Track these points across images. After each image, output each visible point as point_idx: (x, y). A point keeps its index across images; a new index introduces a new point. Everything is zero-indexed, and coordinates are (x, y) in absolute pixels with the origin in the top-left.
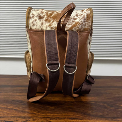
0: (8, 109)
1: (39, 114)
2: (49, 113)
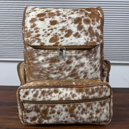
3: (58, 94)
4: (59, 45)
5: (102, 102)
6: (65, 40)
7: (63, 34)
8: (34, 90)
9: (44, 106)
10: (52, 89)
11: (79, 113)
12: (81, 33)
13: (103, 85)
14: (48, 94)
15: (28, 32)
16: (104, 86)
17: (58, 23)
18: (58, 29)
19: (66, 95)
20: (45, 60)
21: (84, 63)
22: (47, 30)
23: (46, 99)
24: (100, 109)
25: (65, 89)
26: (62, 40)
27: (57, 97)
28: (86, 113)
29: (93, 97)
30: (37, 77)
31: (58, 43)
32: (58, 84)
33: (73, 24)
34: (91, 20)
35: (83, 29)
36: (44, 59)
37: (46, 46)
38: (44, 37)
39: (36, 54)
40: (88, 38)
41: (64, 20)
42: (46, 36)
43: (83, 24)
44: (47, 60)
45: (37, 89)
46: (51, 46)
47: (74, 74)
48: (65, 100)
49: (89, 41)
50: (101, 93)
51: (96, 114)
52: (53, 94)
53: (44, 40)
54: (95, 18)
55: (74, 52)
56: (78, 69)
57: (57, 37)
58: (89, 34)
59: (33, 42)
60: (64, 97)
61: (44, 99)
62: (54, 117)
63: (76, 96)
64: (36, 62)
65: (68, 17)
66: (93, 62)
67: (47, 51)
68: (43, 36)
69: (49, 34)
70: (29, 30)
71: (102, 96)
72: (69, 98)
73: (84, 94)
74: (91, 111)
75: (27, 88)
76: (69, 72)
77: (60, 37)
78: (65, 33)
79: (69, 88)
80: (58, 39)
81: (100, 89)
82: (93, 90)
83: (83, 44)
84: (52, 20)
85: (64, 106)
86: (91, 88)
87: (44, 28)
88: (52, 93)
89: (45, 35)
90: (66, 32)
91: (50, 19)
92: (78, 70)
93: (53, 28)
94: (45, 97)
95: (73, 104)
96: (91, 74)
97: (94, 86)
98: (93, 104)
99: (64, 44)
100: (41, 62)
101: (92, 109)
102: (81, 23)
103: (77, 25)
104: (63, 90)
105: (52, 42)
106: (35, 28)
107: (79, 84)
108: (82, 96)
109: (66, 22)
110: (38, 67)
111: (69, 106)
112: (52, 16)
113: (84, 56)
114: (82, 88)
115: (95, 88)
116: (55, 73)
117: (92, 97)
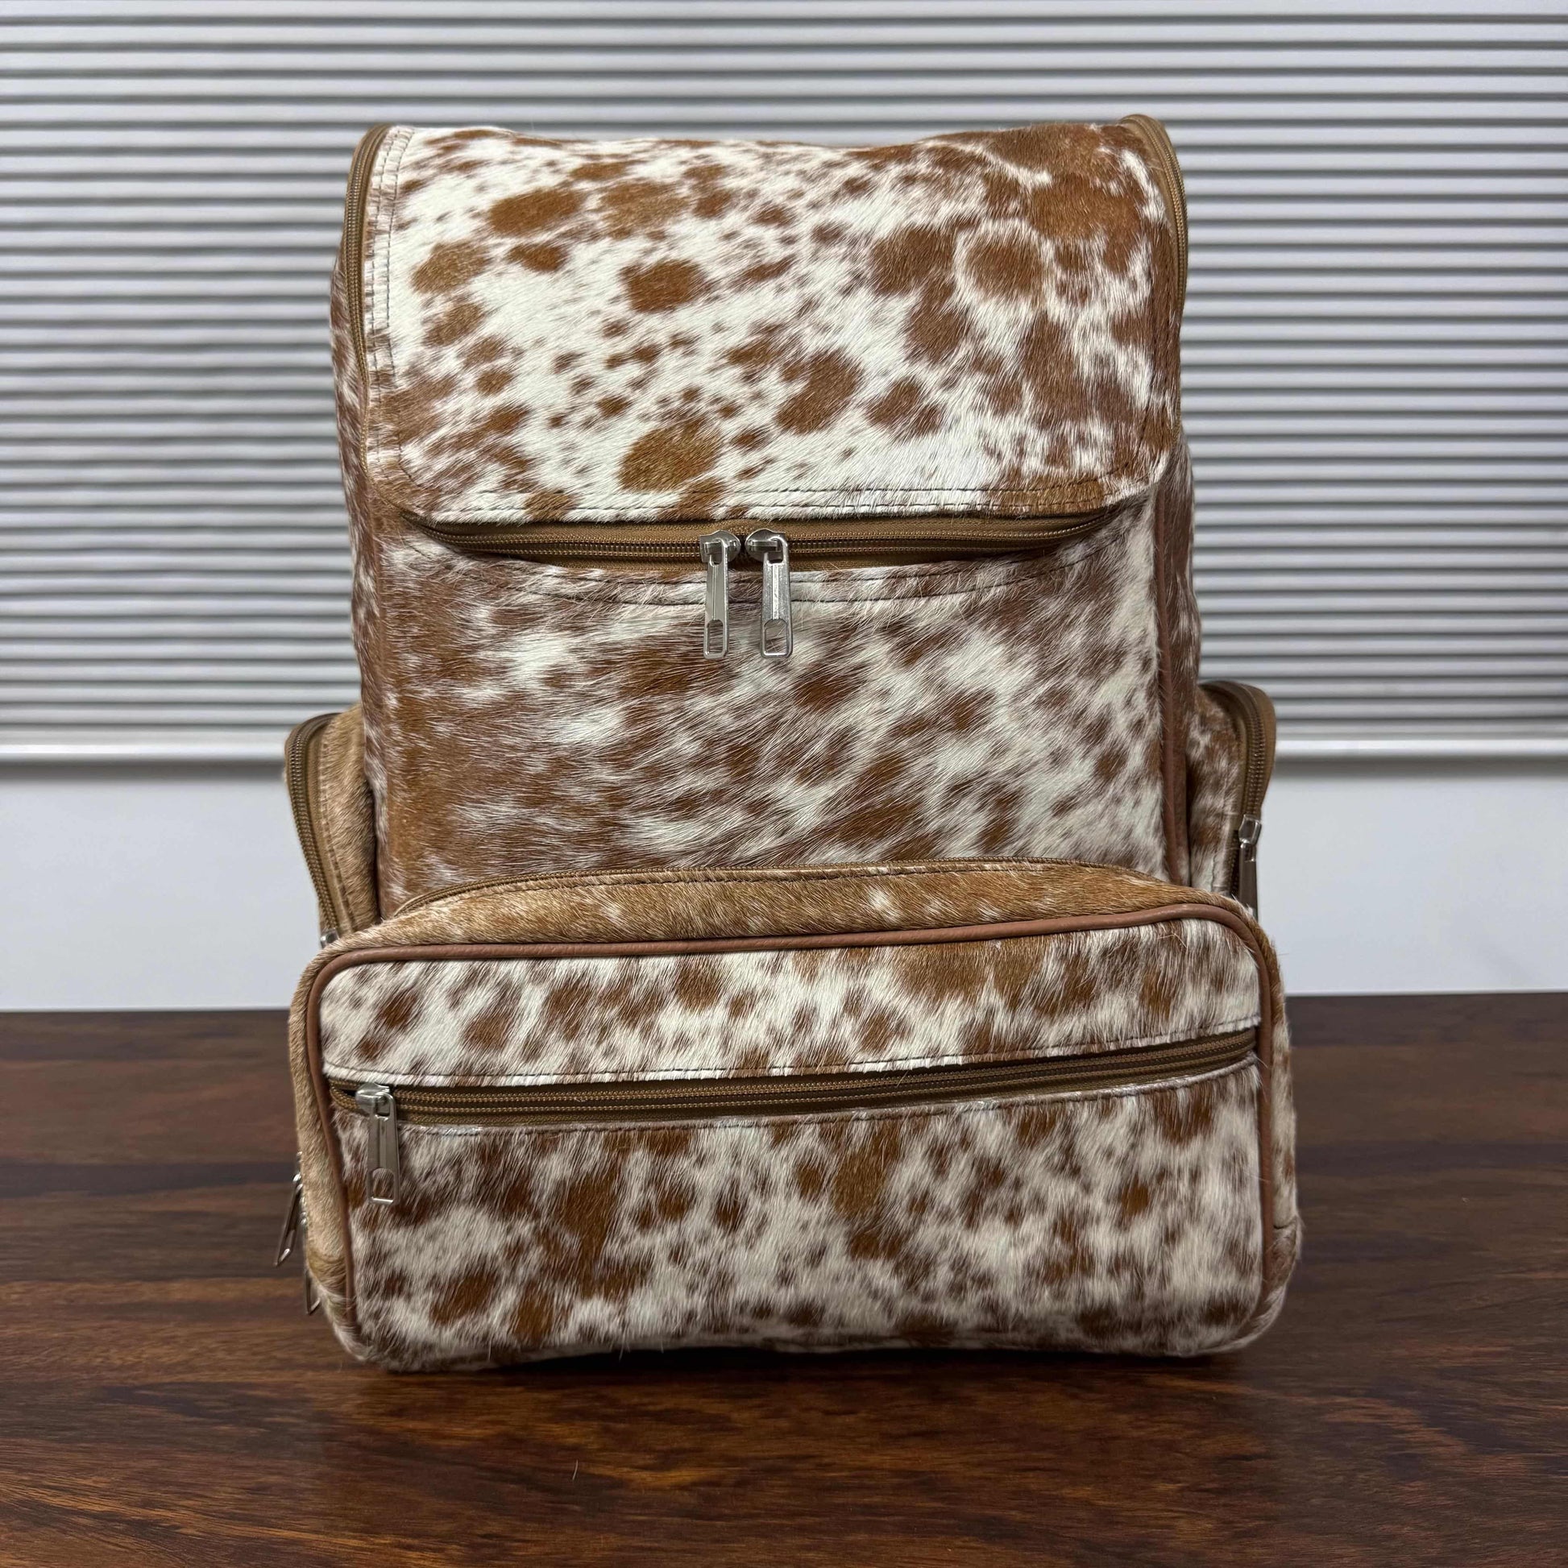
3: (718, 1014)
4: (720, 512)
5: (1181, 1094)
6: (782, 465)
7: (757, 396)
8: (471, 981)
9: (572, 1142)
10: (658, 968)
11: (945, 1216)
12: (949, 384)
13: (1177, 919)
14: (613, 1012)
15: (402, 384)
16: (1192, 929)
17: (709, 287)
18: (711, 346)
19: (804, 1019)
20: (581, 668)
21: (986, 698)
22: (591, 366)
23: (602, 1069)
24: (1163, 1174)
25: (789, 960)
26: (754, 458)
27: (714, 1040)
28: (1013, 1217)
29: (1077, 1035)
30: (496, 847)
31: (713, 490)
32: (721, 915)
33: (863, 295)
34: (1048, 250)
35: (964, 350)
36: (572, 659)
37: (586, 523)
38: (571, 435)
39: (482, 614)
40: (1020, 441)
41: (774, 252)
42: (588, 424)
43: (966, 292)
44: (601, 667)
45: (504, 968)
46: (642, 523)
47: (878, 814)
48: (791, 1079)
49: (1033, 464)
50: (1159, 998)
51: (1122, 1224)
52: (672, 1019)
53: (567, 462)
54: (1088, 235)
55: (873, 577)
56: (924, 761)
57: (705, 433)
58: (1028, 397)
59: (452, 483)
60: (779, 1042)
61: (576, 1062)
62: (677, 1255)
63: (903, 1031)
64: (484, 693)
65: (806, 224)
66: (1080, 689)
67: (597, 572)
68: (557, 422)
69: (614, 407)
70: (413, 371)
71: (1176, 1026)
72: (833, 1052)
73: (991, 1013)
74: (1060, 1192)
75: (401, 961)
76: (826, 790)
77: (730, 428)
78: (777, 389)
79: (834, 954)
80: (706, 456)
81: (1152, 952)
82: (1075, 963)
83: (968, 497)
84: (652, 260)
85: (781, 1135)
86: (1054, 944)
87: (572, 345)
88: (654, 1001)
89: (577, 418)
90: (790, 375)
91: (631, 250)
92: (917, 768)
93: (661, 338)
94: (588, 1045)
95: (877, 1112)
96: (1063, 807)
97: (1086, 929)
98: (1085, 1114)
99: (771, 498)
100: (534, 686)
101: (1070, 1166)
102: (949, 290)
103: (901, 306)
104: (775, 968)
105: (648, 487)
106: (470, 341)
107: (934, 907)
108: (966, 1030)
109: (785, 279)
110: (509, 740)
111: (834, 1137)
112: (645, 219)
113: (985, 625)
114: (961, 949)
115: (1097, 941)
116: (686, 806)
117: (1067, 1041)
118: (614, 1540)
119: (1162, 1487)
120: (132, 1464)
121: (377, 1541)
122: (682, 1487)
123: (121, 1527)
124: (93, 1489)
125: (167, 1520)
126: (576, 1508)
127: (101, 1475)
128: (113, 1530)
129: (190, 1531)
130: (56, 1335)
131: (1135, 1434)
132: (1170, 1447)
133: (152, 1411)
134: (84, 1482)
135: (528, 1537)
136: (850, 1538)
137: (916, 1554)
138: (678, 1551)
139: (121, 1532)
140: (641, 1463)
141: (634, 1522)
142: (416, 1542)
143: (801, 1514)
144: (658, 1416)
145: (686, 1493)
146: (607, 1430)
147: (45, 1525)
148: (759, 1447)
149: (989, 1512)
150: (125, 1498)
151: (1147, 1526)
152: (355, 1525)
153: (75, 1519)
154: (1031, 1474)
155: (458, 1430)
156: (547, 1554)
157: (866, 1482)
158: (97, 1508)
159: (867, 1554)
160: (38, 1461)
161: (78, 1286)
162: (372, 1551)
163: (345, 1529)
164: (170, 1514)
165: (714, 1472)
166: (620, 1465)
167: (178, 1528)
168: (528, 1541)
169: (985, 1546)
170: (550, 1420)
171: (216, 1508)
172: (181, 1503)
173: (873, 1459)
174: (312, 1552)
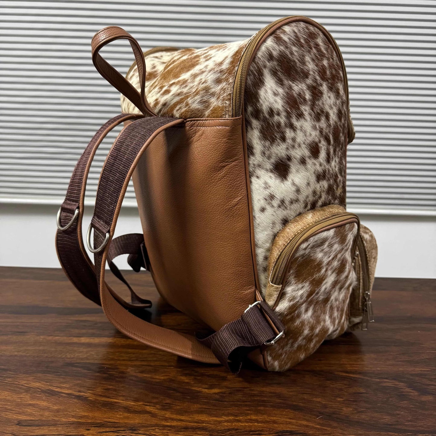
0: (52, 393)
1: (168, 415)
2: (200, 412)
118: (199, 406)
119: (339, 399)
120: (75, 382)
121: (139, 403)
122: (215, 394)
123: (73, 397)
124: (65, 387)
125: (85, 395)
126: (189, 397)
127: (67, 384)
128: (71, 397)
129: (91, 399)
130: (53, 349)
131: (332, 386)
132: (341, 390)
133: (79, 369)
134: (63, 385)
135: (177, 404)
136: (259, 408)
137: (276, 413)
138: (215, 409)
139: (74, 398)
140: (204, 387)
141: (204, 401)
142: (148, 404)
143: (246, 402)
144: (208, 376)
145: (217, 395)
146: (195, 379)
147: (55, 395)
148: (235, 385)
149: (294, 403)
150: (74, 390)
151: (335, 409)
152: (132, 399)
153: (62, 394)
154: (305, 395)
155: (158, 377)
156: (182, 408)
157: (262, 394)
158: (67, 392)
159: (263, 412)
160: (51, 380)
161: (57, 338)
162: (137, 406)
163: (130, 400)
164: (85, 394)
165: (223, 390)
166: (199, 387)
167: (88, 398)
168: (177, 405)
169: (293, 412)
170: (181, 376)
171: (97, 393)
172: (88, 392)
173: (264, 389)
174: (122, 405)
